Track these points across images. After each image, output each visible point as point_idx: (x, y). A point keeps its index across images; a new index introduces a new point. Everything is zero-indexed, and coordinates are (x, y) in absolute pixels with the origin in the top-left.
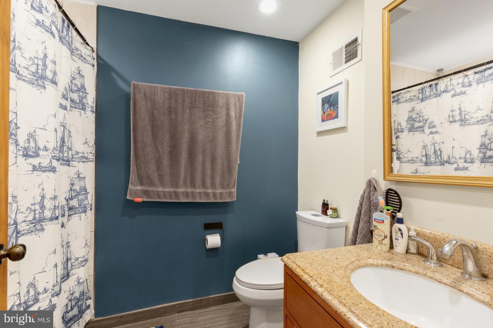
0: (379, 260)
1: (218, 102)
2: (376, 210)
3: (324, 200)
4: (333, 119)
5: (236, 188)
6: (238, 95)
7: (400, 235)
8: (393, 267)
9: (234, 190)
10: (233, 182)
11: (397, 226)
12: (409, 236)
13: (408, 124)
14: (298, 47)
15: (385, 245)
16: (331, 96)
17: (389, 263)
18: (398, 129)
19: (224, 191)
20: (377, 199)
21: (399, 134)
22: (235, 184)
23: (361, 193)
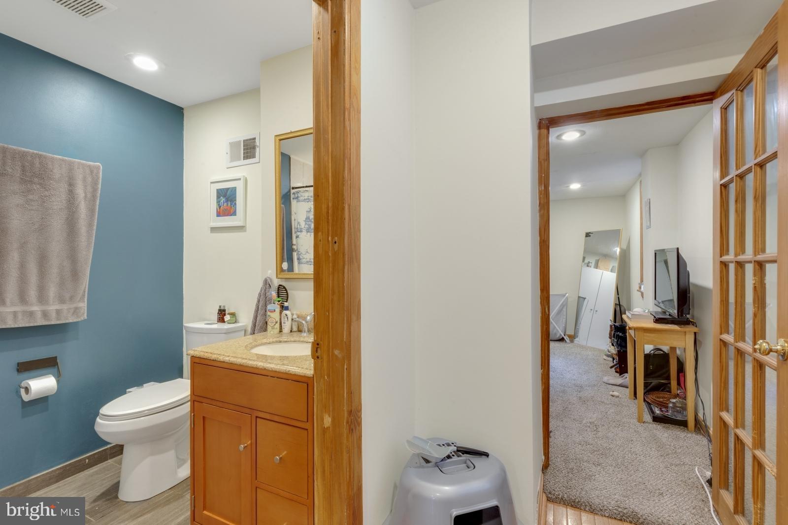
0: (271, 339)
1: (52, 171)
2: (270, 303)
3: (220, 307)
4: (231, 215)
5: (86, 300)
6: (89, 166)
7: (286, 319)
8: (280, 342)
9: (84, 305)
10: (81, 292)
11: (285, 312)
12: (292, 319)
13: (306, 224)
14: (183, 114)
15: (277, 328)
16: (228, 189)
17: (278, 339)
18: (297, 228)
19: (65, 307)
20: (271, 294)
21: (299, 233)
22: (84, 295)
23: (259, 291)
